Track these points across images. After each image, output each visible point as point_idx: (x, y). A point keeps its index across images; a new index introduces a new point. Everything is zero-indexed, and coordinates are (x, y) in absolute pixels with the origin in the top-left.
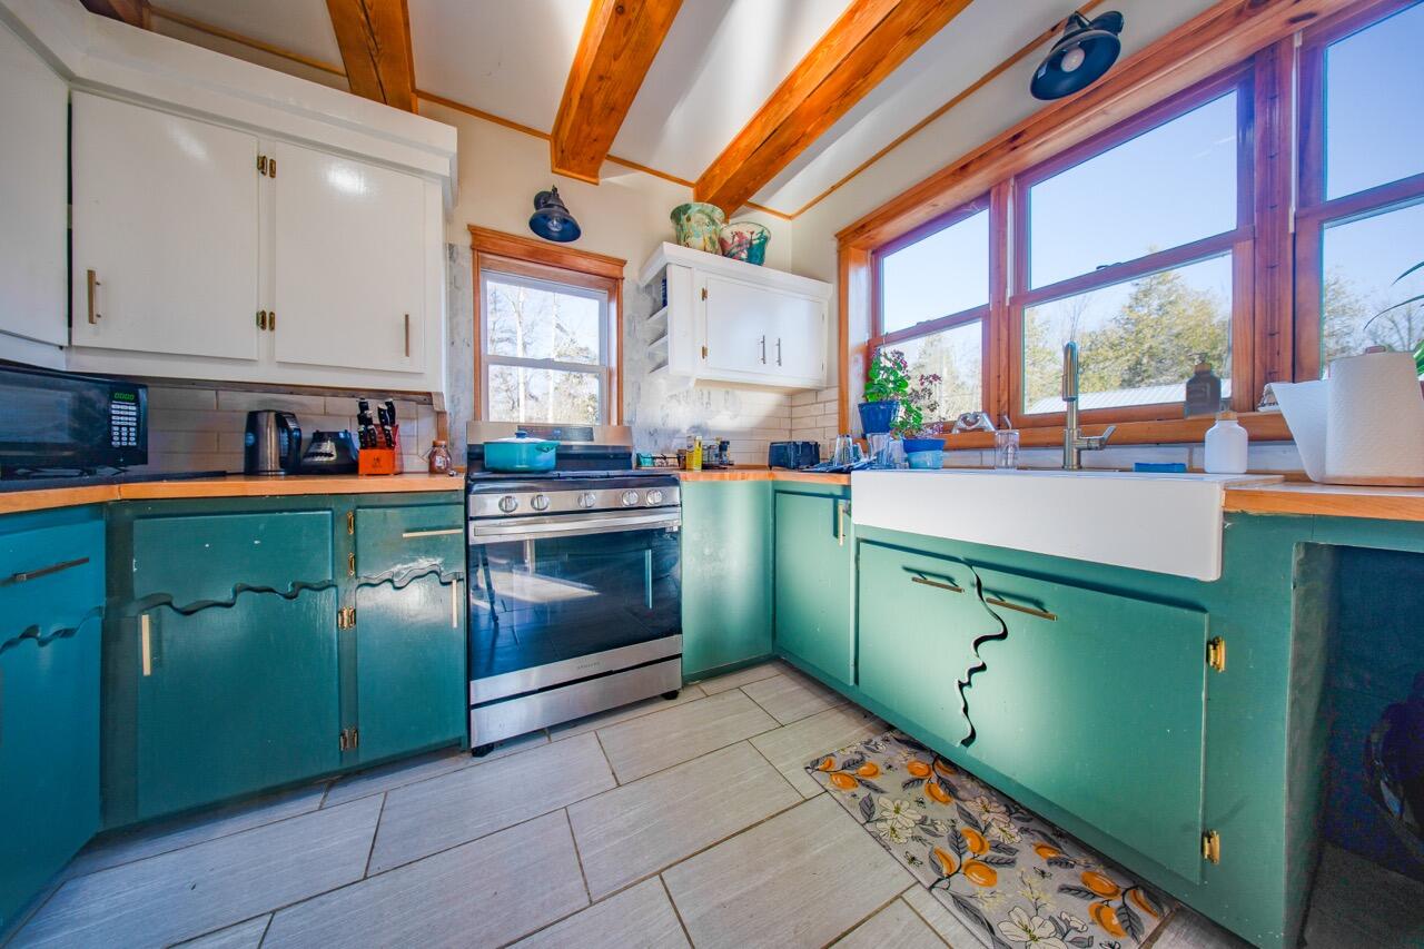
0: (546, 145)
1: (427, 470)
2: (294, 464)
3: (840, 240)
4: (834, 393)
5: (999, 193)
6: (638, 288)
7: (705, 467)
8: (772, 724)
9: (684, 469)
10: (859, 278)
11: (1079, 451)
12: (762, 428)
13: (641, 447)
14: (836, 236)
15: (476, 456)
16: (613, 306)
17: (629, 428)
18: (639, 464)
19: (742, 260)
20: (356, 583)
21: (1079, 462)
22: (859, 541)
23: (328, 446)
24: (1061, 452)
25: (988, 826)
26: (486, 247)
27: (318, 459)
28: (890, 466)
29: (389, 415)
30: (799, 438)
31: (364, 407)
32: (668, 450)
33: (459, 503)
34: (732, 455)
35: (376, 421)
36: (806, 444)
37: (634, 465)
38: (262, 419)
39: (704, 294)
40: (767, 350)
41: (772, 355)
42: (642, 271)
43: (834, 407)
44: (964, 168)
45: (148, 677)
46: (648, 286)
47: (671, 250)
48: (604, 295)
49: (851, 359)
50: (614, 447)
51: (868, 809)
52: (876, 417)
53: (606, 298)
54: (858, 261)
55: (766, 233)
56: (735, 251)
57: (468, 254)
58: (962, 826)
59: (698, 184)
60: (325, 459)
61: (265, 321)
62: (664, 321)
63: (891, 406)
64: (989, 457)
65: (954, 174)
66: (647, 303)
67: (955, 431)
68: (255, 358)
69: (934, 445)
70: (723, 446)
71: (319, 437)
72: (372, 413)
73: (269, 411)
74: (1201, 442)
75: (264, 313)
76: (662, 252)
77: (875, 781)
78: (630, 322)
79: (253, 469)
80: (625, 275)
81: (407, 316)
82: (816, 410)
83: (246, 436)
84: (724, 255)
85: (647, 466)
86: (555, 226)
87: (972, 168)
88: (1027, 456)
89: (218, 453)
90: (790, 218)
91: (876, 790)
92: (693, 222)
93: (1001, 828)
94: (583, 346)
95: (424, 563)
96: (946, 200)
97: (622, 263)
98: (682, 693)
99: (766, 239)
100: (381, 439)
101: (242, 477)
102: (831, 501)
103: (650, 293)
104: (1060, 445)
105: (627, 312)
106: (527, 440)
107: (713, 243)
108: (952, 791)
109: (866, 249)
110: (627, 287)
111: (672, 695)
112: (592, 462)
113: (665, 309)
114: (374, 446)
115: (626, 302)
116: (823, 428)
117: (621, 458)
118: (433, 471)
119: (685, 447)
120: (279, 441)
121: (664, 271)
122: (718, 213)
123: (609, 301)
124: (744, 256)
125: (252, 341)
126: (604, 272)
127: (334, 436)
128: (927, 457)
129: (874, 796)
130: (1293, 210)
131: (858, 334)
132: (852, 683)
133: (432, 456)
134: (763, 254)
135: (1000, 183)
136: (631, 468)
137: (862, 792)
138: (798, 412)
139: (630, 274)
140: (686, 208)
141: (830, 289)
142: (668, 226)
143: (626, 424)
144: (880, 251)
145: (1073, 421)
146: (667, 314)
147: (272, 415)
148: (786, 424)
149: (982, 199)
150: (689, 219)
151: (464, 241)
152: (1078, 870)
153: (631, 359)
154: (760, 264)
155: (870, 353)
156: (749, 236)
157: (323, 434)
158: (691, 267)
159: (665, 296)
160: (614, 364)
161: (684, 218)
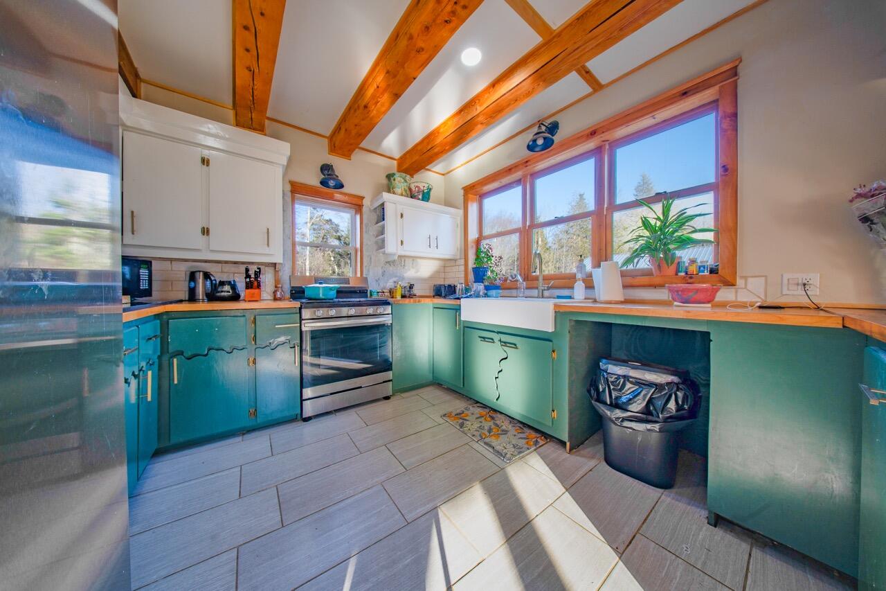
0: (326, 141)
1: (272, 298)
2: (212, 297)
3: (464, 190)
4: (462, 262)
5: (524, 181)
6: (370, 209)
7: (403, 297)
8: (430, 405)
9: (393, 298)
10: (473, 208)
11: (543, 290)
12: (431, 277)
13: (373, 287)
14: (463, 188)
15: (297, 293)
16: (358, 217)
17: (366, 278)
18: (371, 295)
19: (419, 199)
20: (255, 347)
21: (542, 295)
22: (464, 327)
23: (227, 288)
24: (537, 291)
25: (502, 426)
26: (297, 190)
27: (223, 294)
28: (478, 296)
29: (257, 274)
30: (447, 283)
31: (247, 270)
32: (384, 288)
33: (297, 313)
34: (416, 291)
35: (253, 276)
36: (450, 286)
37: (369, 295)
38: (197, 274)
39: (402, 216)
40: (432, 242)
41: (433, 244)
42: (372, 202)
43: (462, 268)
44: (510, 170)
45: (176, 385)
46: (375, 209)
47: (386, 196)
48: (353, 212)
49: (469, 246)
50: (358, 287)
51: (462, 425)
52: (479, 274)
53: (354, 213)
54: (473, 201)
55: (430, 187)
56: (416, 194)
57: (289, 194)
58: (493, 426)
59: (399, 159)
60: (226, 294)
61: (205, 231)
62: (383, 227)
63: (485, 270)
64: (514, 292)
65: (506, 171)
66: (374, 217)
67: (508, 281)
68: (201, 248)
69: (497, 288)
70: (411, 287)
71: (222, 283)
72: (252, 273)
73: (200, 271)
74: (573, 288)
75: (204, 228)
76: (382, 196)
77: (467, 418)
78: (366, 227)
79: (192, 298)
80: (364, 203)
81: (268, 229)
82: (455, 269)
83: (189, 283)
84: (411, 197)
85: (375, 297)
86: (332, 183)
87: (513, 170)
88: (528, 292)
89: (172, 290)
90: (443, 175)
91: (466, 420)
92: (396, 181)
93: (506, 425)
94: (328, 218)
95: (282, 339)
96: (505, 180)
97: (362, 198)
98: (392, 397)
99: (430, 189)
100: (256, 283)
101: (187, 302)
102: (454, 311)
103: (376, 212)
104: (537, 288)
105: (365, 221)
106: (324, 285)
107: (406, 191)
108: (493, 418)
109: (476, 195)
110: (364, 209)
111: (387, 398)
112: (349, 295)
113: (383, 222)
114: (252, 288)
115: (365, 217)
116: (457, 277)
117: (363, 292)
118: (275, 299)
119: (393, 287)
120: (204, 285)
121: (383, 204)
122: (408, 177)
123: (356, 214)
124: (420, 197)
125: (200, 241)
126: (354, 202)
127: (229, 283)
128: (493, 292)
129: (465, 422)
130: (606, 206)
131: (473, 234)
132: (462, 386)
133: (275, 293)
134: (429, 196)
135: (525, 176)
136: (367, 297)
137: (461, 421)
138: (448, 269)
139: (366, 202)
140: (394, 174)
141: (461, 212)
142: (385, 181)
143: (364, 276)
144: (482, 196)
145: (541, 278)
146: (384, 225)
147: (201, 273)
148: (442, 275)
149: (518, 182)
150: (394, 180)
151: (288, 187)
152: (527, 434)
153: (367, 244)
154: (428, 201)
155: (478, 242)
156: (422, 188)
157: (223, 282)
158: (394, 203)
159: (384, 215)
160: (358, 246)
161: (392, 179)
